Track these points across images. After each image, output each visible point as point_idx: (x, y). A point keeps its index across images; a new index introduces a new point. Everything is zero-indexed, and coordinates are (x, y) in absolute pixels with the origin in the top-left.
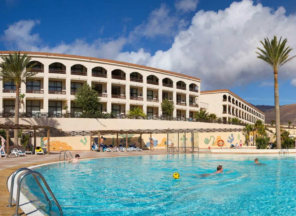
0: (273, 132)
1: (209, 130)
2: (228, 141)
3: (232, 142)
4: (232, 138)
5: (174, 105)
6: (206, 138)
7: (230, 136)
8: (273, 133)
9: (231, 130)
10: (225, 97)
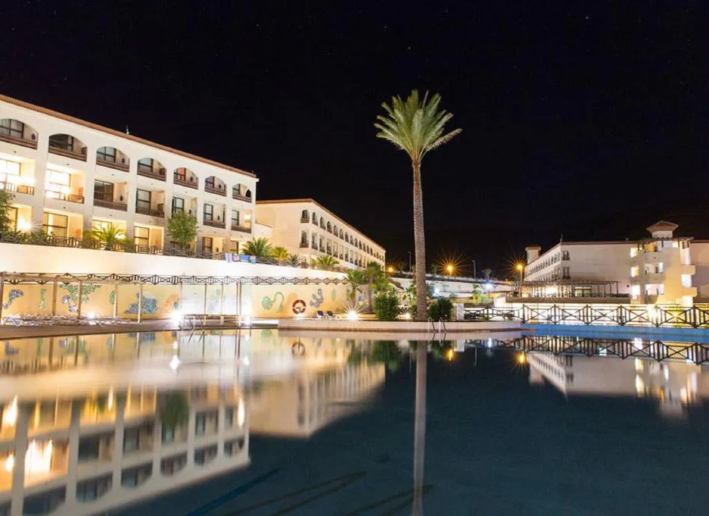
0: (402, 286)
1: (273, 281)
2: (312, 304)
3: (319, 306)
4: (319, 297)
5: (197, 225)
6: (267, 297)
7: (317, 295)
8: (402, 288)
9: (317, 281)
10: (305, 214)
